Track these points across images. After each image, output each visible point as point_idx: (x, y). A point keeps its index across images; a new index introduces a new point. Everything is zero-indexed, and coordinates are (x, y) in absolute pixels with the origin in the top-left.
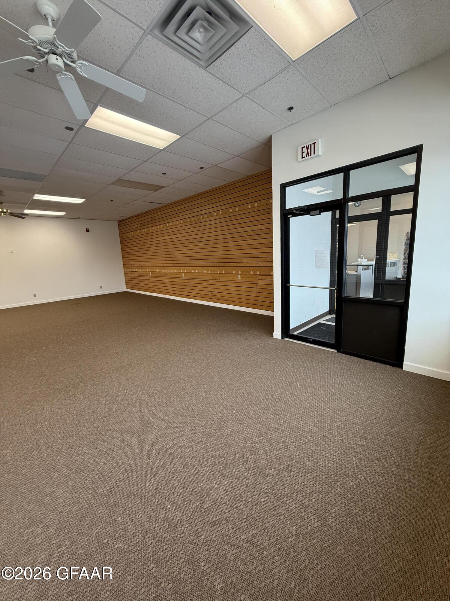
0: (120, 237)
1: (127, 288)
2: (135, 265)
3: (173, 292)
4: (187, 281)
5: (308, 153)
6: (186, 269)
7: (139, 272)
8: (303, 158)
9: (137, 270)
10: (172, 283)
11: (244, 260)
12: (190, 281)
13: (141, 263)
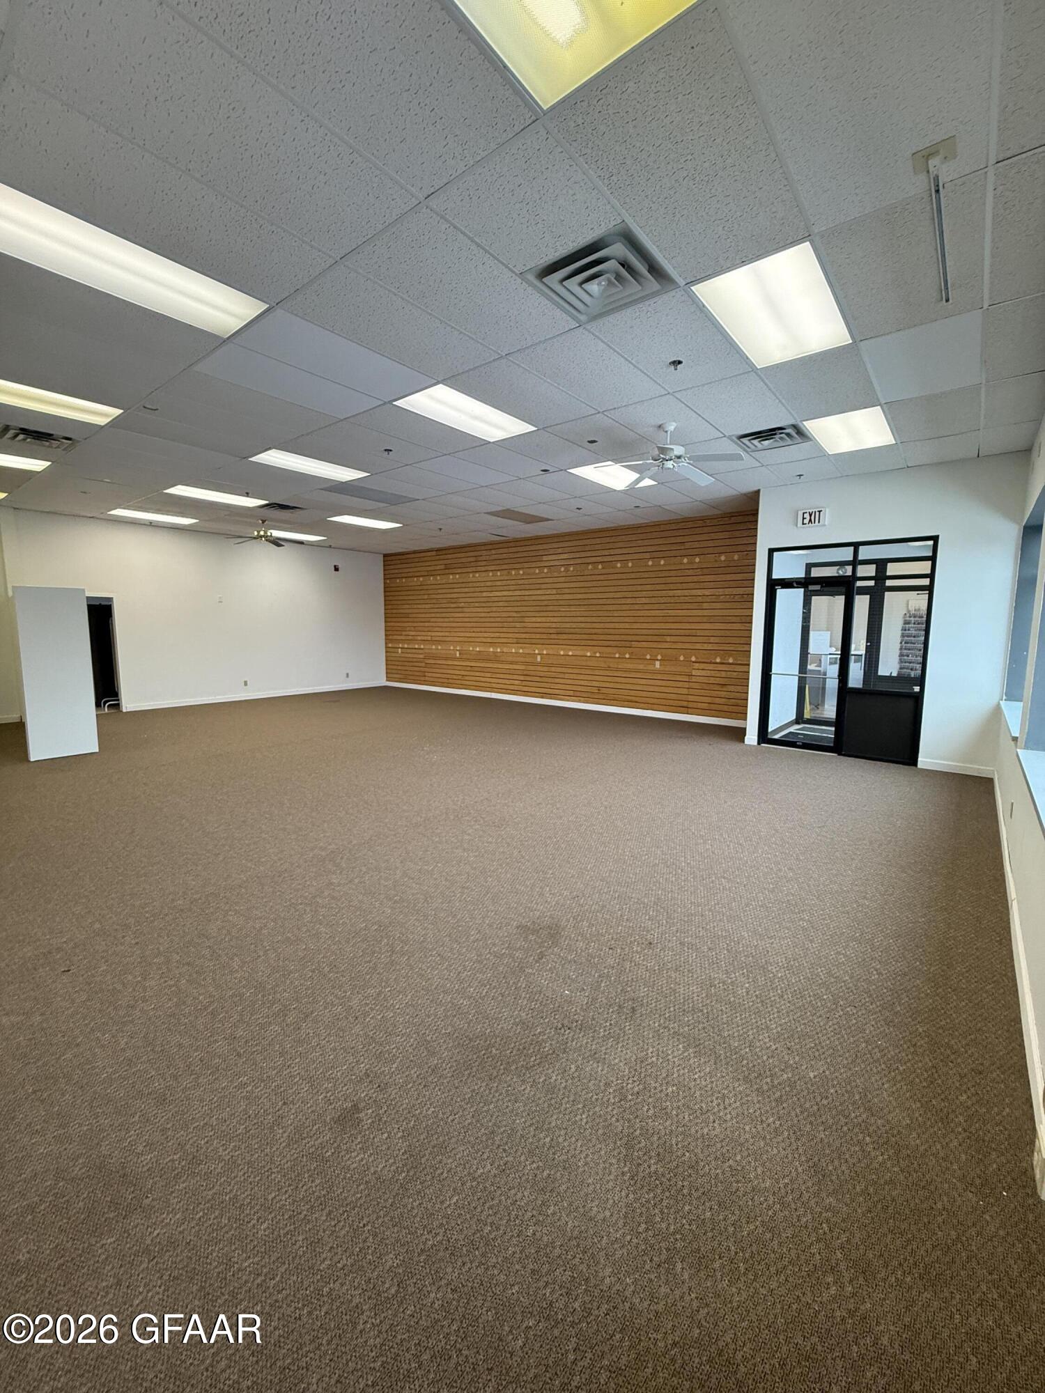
0: (385, 583)
1: (388, 679)
2: (419, 638)
3: (512, 687)
4: (546, 669)
5: (810, 520)
6: (546, 649)
7: (427, 651)
8: (803, 524)
9: (422, 647)
10: (512, 672)
11: (668, 639)
12: (553, 669)
13: (433, 634)
